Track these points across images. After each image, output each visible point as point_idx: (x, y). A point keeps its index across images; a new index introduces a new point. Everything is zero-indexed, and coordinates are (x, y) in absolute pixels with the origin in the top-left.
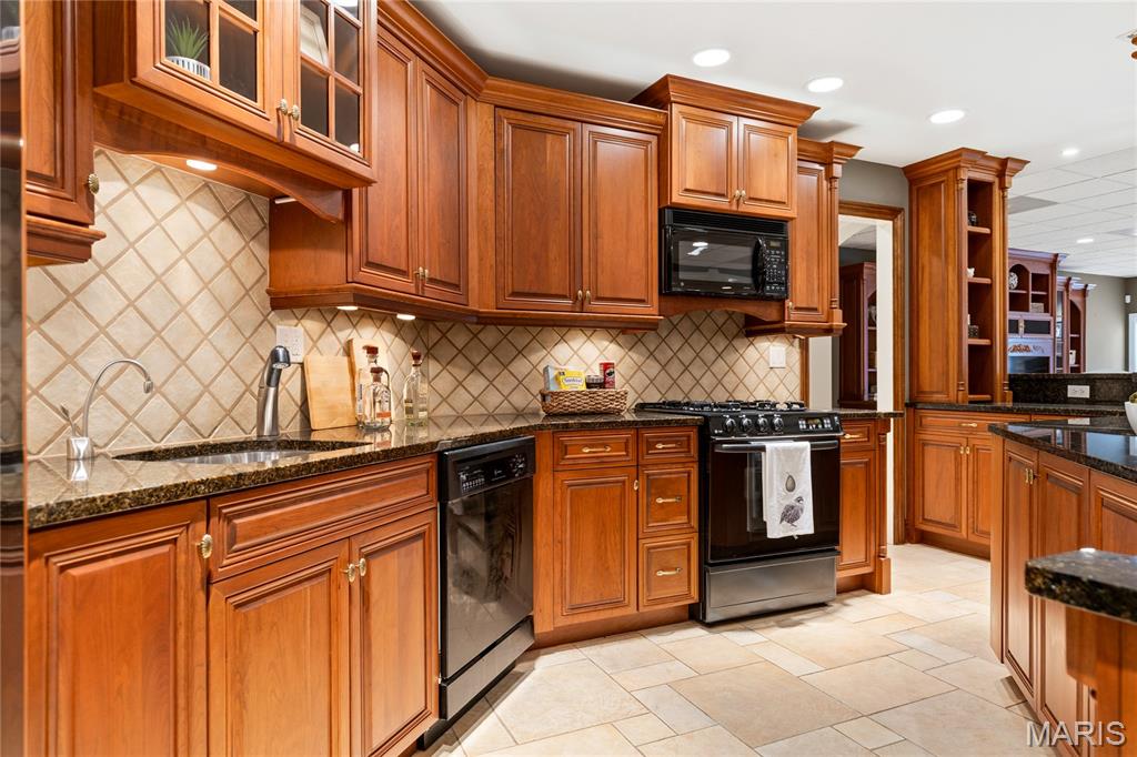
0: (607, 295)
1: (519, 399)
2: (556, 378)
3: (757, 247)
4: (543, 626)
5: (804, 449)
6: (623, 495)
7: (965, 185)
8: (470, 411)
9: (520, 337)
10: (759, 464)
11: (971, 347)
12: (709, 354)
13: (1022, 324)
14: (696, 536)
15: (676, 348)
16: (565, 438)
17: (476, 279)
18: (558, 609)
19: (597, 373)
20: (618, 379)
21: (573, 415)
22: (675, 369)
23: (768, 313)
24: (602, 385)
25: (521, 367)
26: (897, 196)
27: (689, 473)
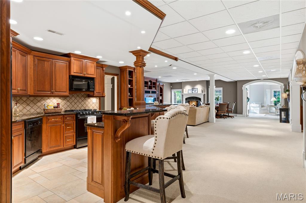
0: (58, 91)
1: (38, 110)
2: (47, 106)
3: (89, 82)
4: (44, 151)
5: (95, 117)
6: (60, 127)
7: (128, 72)
8: (27, 113)
9: (39, 99)
10: (87, 120)
11: (129, 99)
12: (80, 101)
13: (151, 92)
14: (75, 133)
15: (73, 99)
16: (49, 118)
17: (29, 88)
18: (47, 148)
19: (56, 105)
20: (61, 106)
21: (51, 113)
22: (73, 104)
23: (91, 94)
24: (57, 107)
25: (39, 104)
26: (118, 72)
27: (74, 122)
